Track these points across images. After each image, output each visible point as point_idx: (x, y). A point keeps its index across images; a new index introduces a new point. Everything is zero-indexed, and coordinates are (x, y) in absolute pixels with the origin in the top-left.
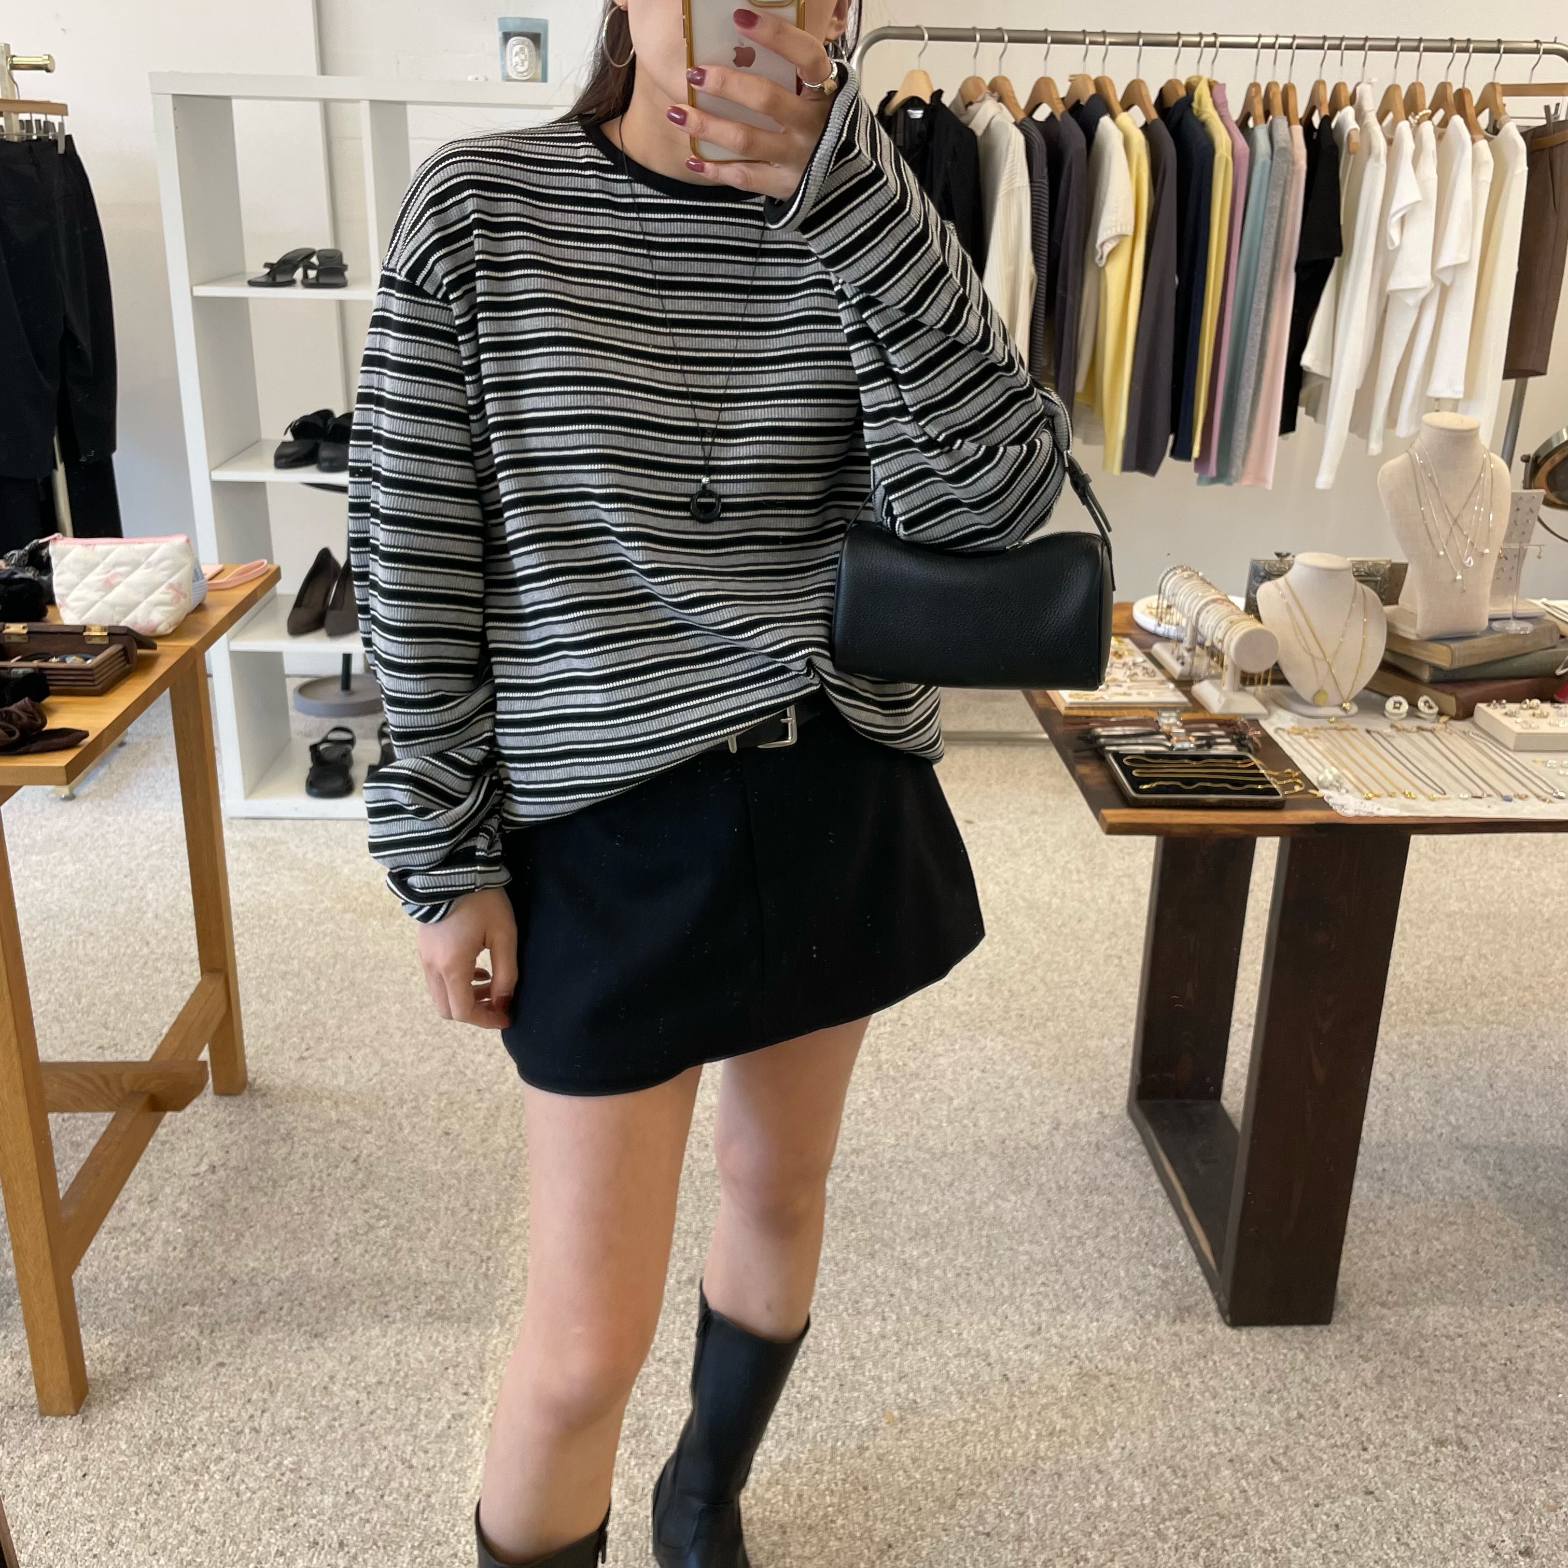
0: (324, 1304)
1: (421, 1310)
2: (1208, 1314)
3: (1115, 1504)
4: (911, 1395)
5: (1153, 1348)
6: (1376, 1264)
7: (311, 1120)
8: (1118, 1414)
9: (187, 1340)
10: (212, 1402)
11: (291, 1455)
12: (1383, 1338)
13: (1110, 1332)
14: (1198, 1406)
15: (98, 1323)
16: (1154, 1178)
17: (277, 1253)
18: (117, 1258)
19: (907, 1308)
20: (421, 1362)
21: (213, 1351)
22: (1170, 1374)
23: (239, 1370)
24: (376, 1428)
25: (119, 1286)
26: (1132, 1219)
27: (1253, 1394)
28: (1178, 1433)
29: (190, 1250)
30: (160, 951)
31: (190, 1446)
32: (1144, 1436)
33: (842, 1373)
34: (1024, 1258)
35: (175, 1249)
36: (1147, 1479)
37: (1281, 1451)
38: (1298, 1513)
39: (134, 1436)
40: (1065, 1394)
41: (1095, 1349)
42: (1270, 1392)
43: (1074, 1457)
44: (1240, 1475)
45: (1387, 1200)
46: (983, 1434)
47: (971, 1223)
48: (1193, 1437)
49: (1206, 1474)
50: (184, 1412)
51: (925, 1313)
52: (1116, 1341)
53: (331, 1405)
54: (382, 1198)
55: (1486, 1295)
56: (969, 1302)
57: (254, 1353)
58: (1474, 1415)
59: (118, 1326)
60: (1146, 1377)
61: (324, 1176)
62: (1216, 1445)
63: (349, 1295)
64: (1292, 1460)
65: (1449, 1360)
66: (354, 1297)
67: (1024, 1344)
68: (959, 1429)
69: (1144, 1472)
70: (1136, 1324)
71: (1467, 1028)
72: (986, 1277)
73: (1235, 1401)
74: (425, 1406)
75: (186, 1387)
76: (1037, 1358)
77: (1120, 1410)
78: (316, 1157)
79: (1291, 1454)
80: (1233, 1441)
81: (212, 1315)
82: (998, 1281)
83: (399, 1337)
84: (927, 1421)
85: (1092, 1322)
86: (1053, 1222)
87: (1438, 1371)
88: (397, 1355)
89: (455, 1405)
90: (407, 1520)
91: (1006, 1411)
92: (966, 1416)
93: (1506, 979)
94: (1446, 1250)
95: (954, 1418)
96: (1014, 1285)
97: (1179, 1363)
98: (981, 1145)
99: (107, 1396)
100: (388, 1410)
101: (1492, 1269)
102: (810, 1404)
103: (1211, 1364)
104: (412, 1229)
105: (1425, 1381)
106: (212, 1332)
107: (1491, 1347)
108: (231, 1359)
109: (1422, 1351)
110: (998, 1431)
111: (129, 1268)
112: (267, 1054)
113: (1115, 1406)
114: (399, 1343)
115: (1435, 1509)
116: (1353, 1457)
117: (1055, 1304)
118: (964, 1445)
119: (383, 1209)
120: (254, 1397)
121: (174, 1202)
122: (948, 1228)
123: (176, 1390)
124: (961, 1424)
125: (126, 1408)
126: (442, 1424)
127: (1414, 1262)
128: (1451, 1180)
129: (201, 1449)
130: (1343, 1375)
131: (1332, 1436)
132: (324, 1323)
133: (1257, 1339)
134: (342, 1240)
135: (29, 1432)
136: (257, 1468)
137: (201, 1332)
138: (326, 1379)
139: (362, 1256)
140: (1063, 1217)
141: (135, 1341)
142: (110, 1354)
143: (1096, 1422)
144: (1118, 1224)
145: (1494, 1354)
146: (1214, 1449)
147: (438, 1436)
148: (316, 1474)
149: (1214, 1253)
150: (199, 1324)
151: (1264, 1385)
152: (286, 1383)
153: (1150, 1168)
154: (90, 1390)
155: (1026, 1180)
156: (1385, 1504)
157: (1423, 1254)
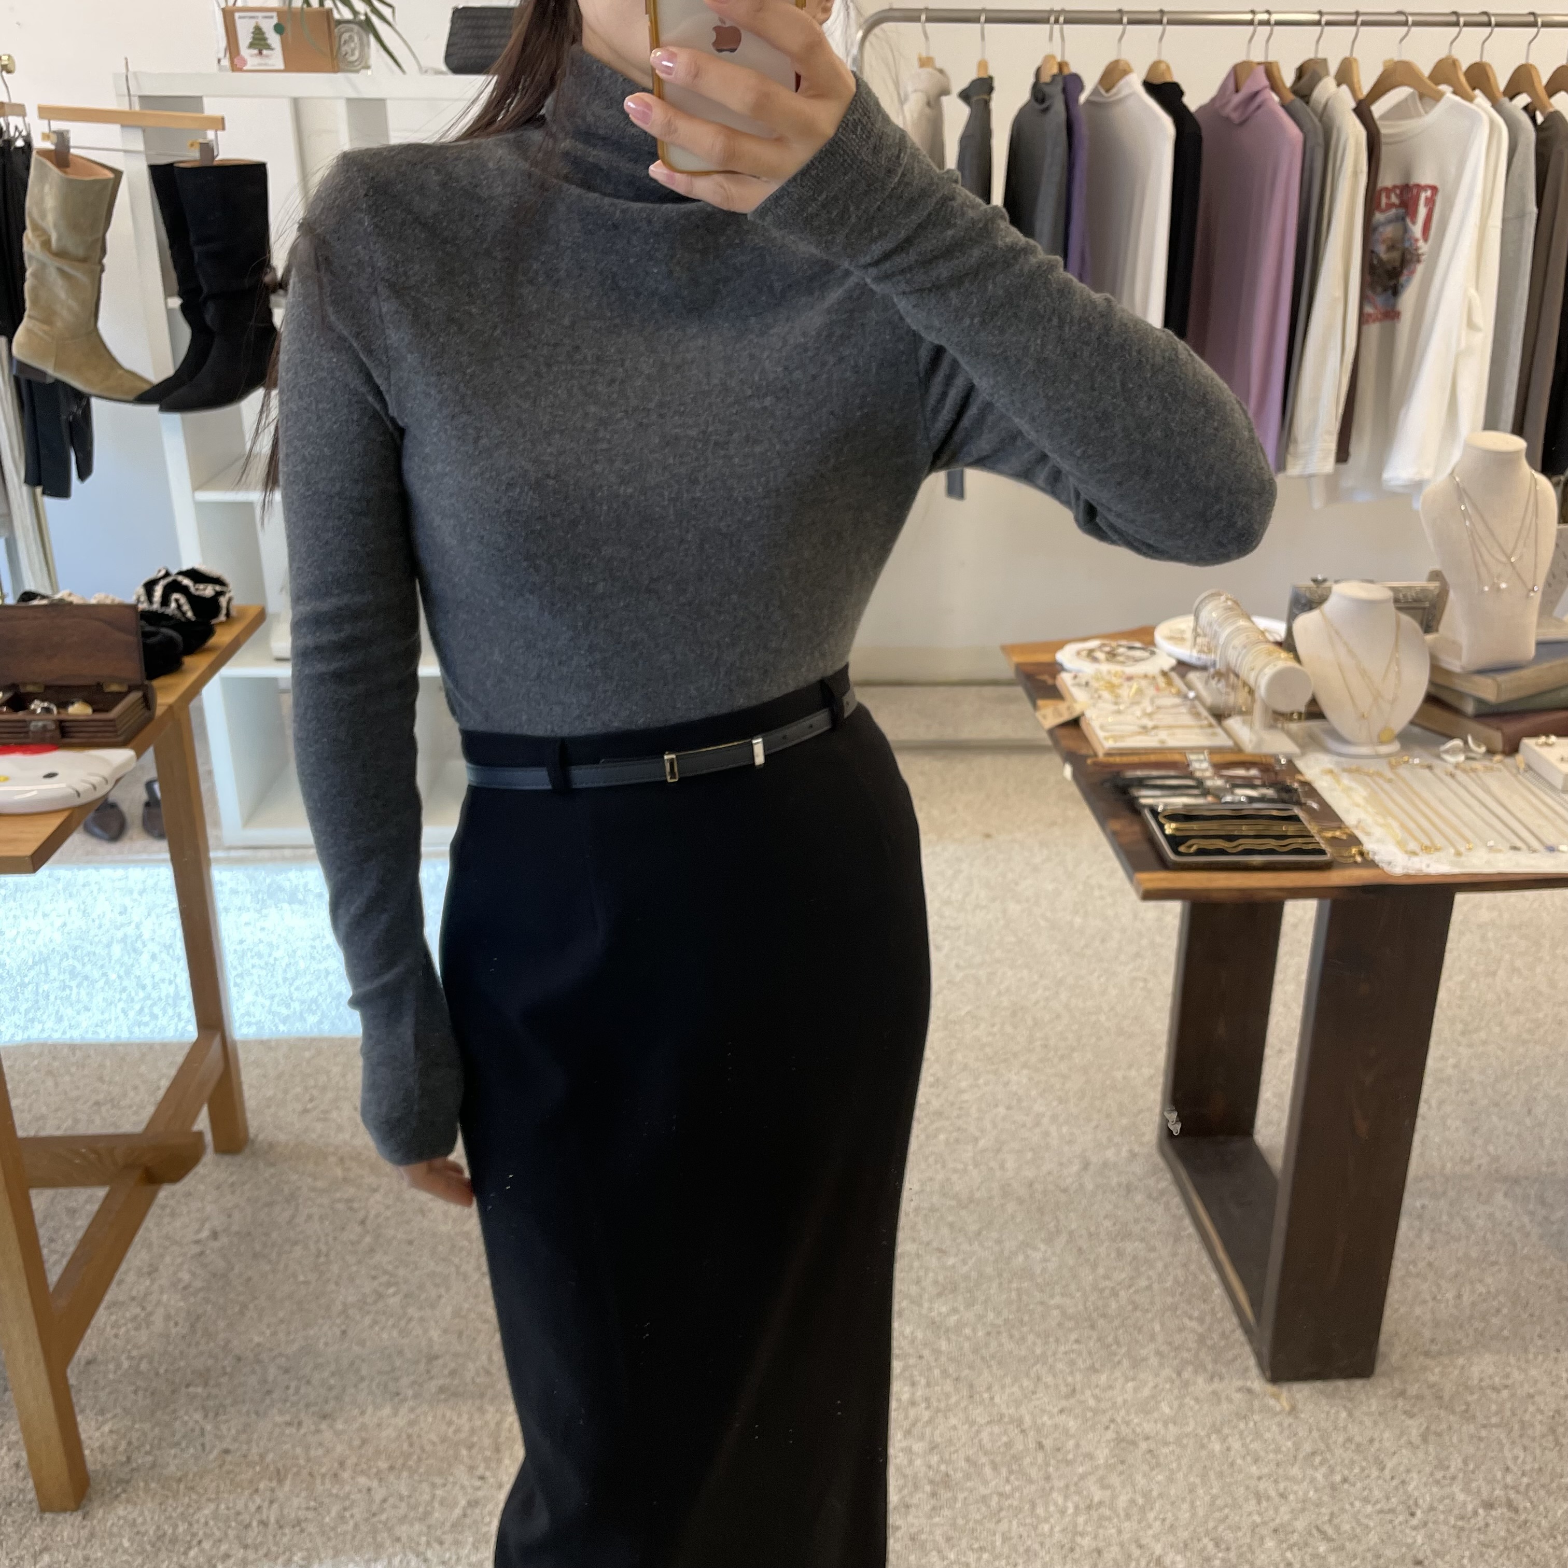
0: (332, 1382)
1: (433, 1386)
2: (1246, 1370)
4: (943, 1467)
5: (1191, 1409)
6: (1418, 1311)
7: (315, 1179)
8: (1158, 1483)
9: (191, 1424)
10: (218, 1493)
11: (301, 1549)
12: (1427, 1391)
13: (1146, 1392)
14: (1240, 1471)
15: (98, 1407)
16: (1187, 1221)
17: (283, 1326)
18: (116, 1336)
19: (937, 1372)
20: (434, 1444)
21: (220, 1438)
22: (1209, 1436)
23: (245, 1456)
24: (387, 1519)
25: (119, 1366)
26: (1166, 1266)
27: (1295, 1457)
28: (1219, 1502)
29: (192, 1326)
30: (155, 995)
31: (195, 1542)
32: (1185, 1506)
34: (1055, 1313)
35: (176, 1324)
36: (1189, 1554)
37: (1326, 1518)
39: (138, 1533)
40: (1102, 1461)
41: (1132, 1410)
42: (1313, 1454)
43: (1113, 1531)
44: (1284, 1546)
45: (1426, 1238)
46: (1019, 1510)
47: (1000, 1275)
48: (1235, 1506)
49: (1250, 1546)
50: (189, 1506)
51: (954, 1376)
52: (1152, 1403)
53: (342, 1494)
54: (390, 1262)
55: (1532, 1339)
56: (999, 1363)
57: (260, 1438)
58: (1524, 1474)
59: (119, 1410)
60: (1185, 1441)
61: (330, 1239)
62: (1260, 1514)
63: (358, 1370)
64: (1337, 1529)
65: (1497, 1413)
66: (364, 1372)
67: (1060, 1407)
68: (993, 1504)
69: (1186, 1545)
70: (1173, 1382)
71: (1503, 1049)
72: (1016, 1334)
73: (1278, 1465)
74: (439, 1492)
75: (191, 1476)
76: (1072, 1424)
77: (1160, 1478)
78: (322, 1219)
79: (1336, 1521)
80: (1276, 1510)
81: (216, 1396)
82: (1031, 1338)
83: (412, 1416)
84: (961, 1496)
85: (1127, 1380)
86: (1085, 1272)
87: (1484, 1426)
88: (409, 1437)
89: (470, 1490)
91: (1042, 1483)
92: (1001, 1489)
93: (1540, 993)
94: (1489, 1292)
95: (986, 1491)
96: (1046, 1343)
97: (1218, 1423)
98: (1008, 1189)
99: (108, 1489)
100: (401, 1498)
101: (1537, 1313)
103: (1251, 1424)
104: (423, 1297)
105: (1471, 1437)
106: (217, 1414)
107: (1539, 1399)
108: (237, 1445)
109: (1468, 1404)
110: (1033, 1506)
111: (129, 1347)
112: (269, 1107)
113: (1154, 1473)
114: (411, 1423)
116: (1401, 1524)
117: (1089, 1362)
119: (391, 1275)
120: (262, 1486)
121: (175, 1273)
122: (976, 1281)
123: (180, 1480)
124: (995, 1499)
125: (128, 1501)
127: (1456, 1306)
128: (1491, 1216)
130: (1387, 1435)
131: (1377, 1502)
132: (332, 1403)
133: (1298, 1396)
134: (351, 1312)
135: (29, 1529)
137: (206, 1416)
138: (336, 1465)
139: (371, 1327)
140: (1094, 1267)
141: (137, 1426)
142: (110, 1443)
143: (1135, 1492)
144: (1151, 1273)
145: (1542, 1406)
146: (1257, 1519)
147: (454, 1526)
149: (1252, 1307)
150: (203, 1407)
151: (1307, 1447)
152: (295, 1470)
153: (1182, 1211)
154: (92, 1482)
157: (1465, 1298)
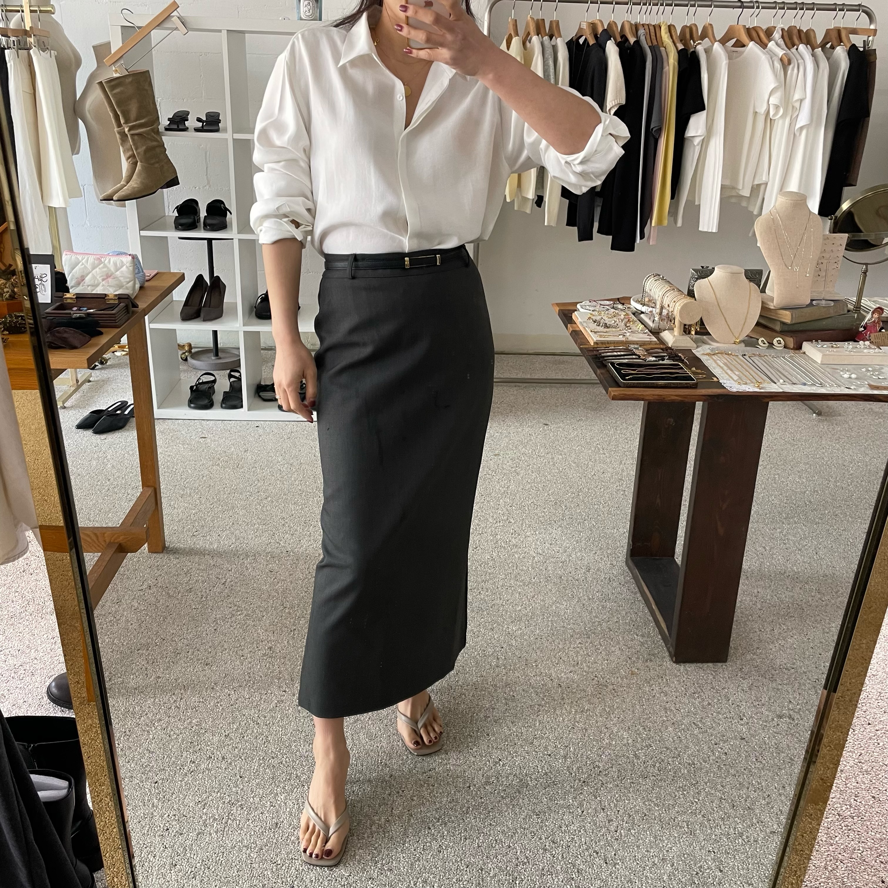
1: (260, 653)
3: (614, 743)
4: (512, 693)
8: (617, 703)
9: (140, 666)
10: (154, 694)
12: (753, 669)
14: (657, 699)
16: (639, 595)
20: (261, 677)
22: (643, 685)
24: (239, 707)
28: (647, 711)
32: (629, 713)
33: (476, 683)
37: (699, 720)
38: (707, 747)
45: (759, 606)
51: (519, 656)
60: (632, 686)
62: (666, 717)
63: (223, 646)
64: (704, 724)
66: (226, 647)
67: (570, 670)
68: (536, 709)
69: (629, 728)
70: (627, 662)
74: (263, 697)
76: (576, 677)
77: (618, 700)
79: (704, 721)
86: (585, 614)
87: (781, 684)
90: (256, 747)
98: (549, 579)
102: (460, 697)
105: (774, 688)
115: (776, 746)
118: (538, 716)
119: (239, 607)
120: (176, 692)
121: (130, 603)
122: (531, 616)
123: (135, 689)
126: (273, 704)
127: (771, 634)
128: (793, 597)
129: (150, 715)
130: (732, 686)
131: (725, 713)
132: (210, 659)
133: (689, 669)
134: (218, 621)
136: (179, 724)
139: (229, 628)
143: (605, 706)
144: (619, 616)
145: (810, 677)
146: (665, 719)
147: (271, 710)
148: (209, 726)
149: (667, 628)
150: (146, 659)
151: (692, 690)
153: (636, 589)
155: (572, 595)
156: (750, 744)
